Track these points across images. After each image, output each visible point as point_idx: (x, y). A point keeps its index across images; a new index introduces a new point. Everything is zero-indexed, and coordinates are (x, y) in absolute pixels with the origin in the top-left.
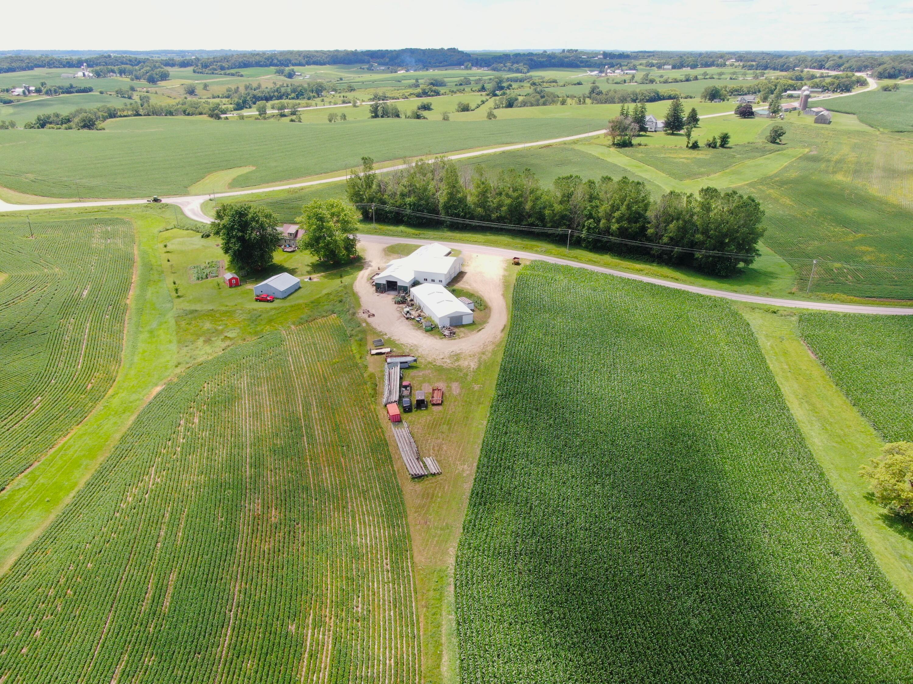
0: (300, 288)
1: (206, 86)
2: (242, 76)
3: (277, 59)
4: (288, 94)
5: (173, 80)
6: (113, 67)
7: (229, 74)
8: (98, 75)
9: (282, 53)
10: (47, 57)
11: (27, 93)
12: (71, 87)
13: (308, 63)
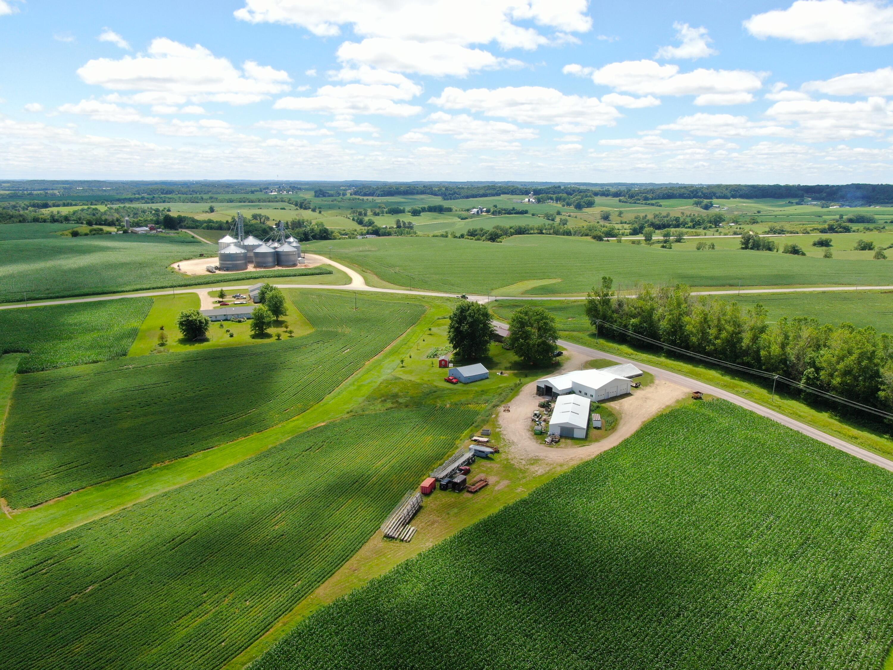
0: (487, 378)
1: (620, 214)
2: (660, 206)
3: (702, 192)
4: (686, 223)
5: (596, 208)
6: (552, 195)
7: (649, 204)
8: (539, 201)
9: (709, 187)
10: (513, 186)
11: (480, 212)
12: (514, 209)
13: (734, 197)
